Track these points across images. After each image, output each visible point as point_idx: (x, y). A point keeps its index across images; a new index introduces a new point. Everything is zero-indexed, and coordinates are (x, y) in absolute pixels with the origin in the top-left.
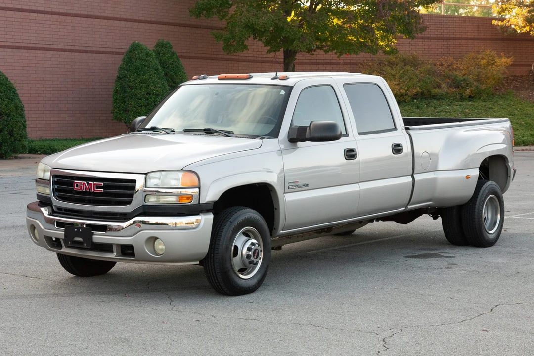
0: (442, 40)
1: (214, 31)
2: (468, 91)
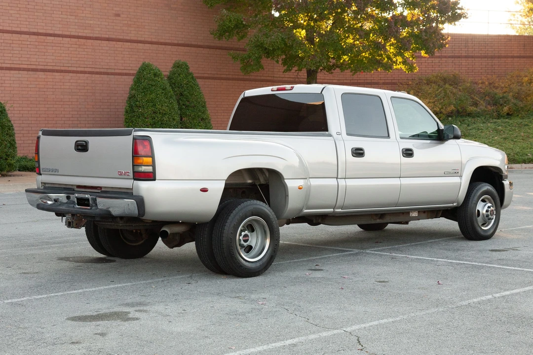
0: (487, 59)
1: (232, 52)
2: (506, 109)
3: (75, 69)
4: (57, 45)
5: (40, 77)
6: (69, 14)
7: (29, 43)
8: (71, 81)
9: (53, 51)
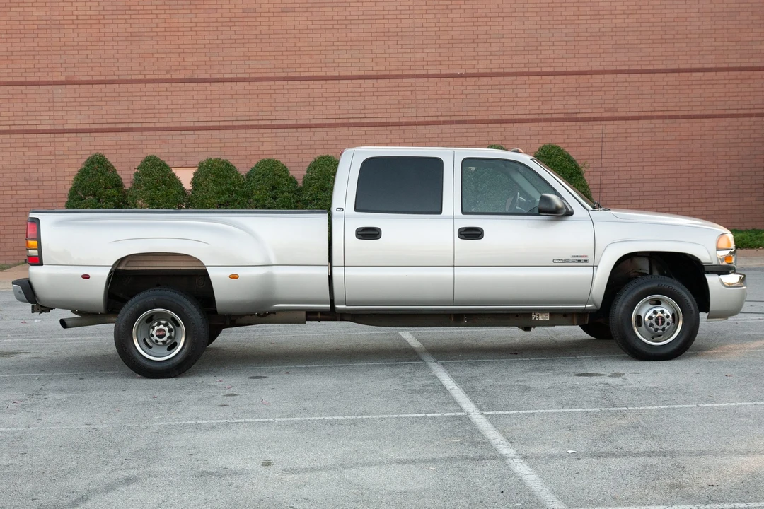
3: (735, 112)
4: (708, 82)
5: (682, 125)
6: (726, 40)
7: (665, 83)
8: (729, 128)
9: (701, 91)
